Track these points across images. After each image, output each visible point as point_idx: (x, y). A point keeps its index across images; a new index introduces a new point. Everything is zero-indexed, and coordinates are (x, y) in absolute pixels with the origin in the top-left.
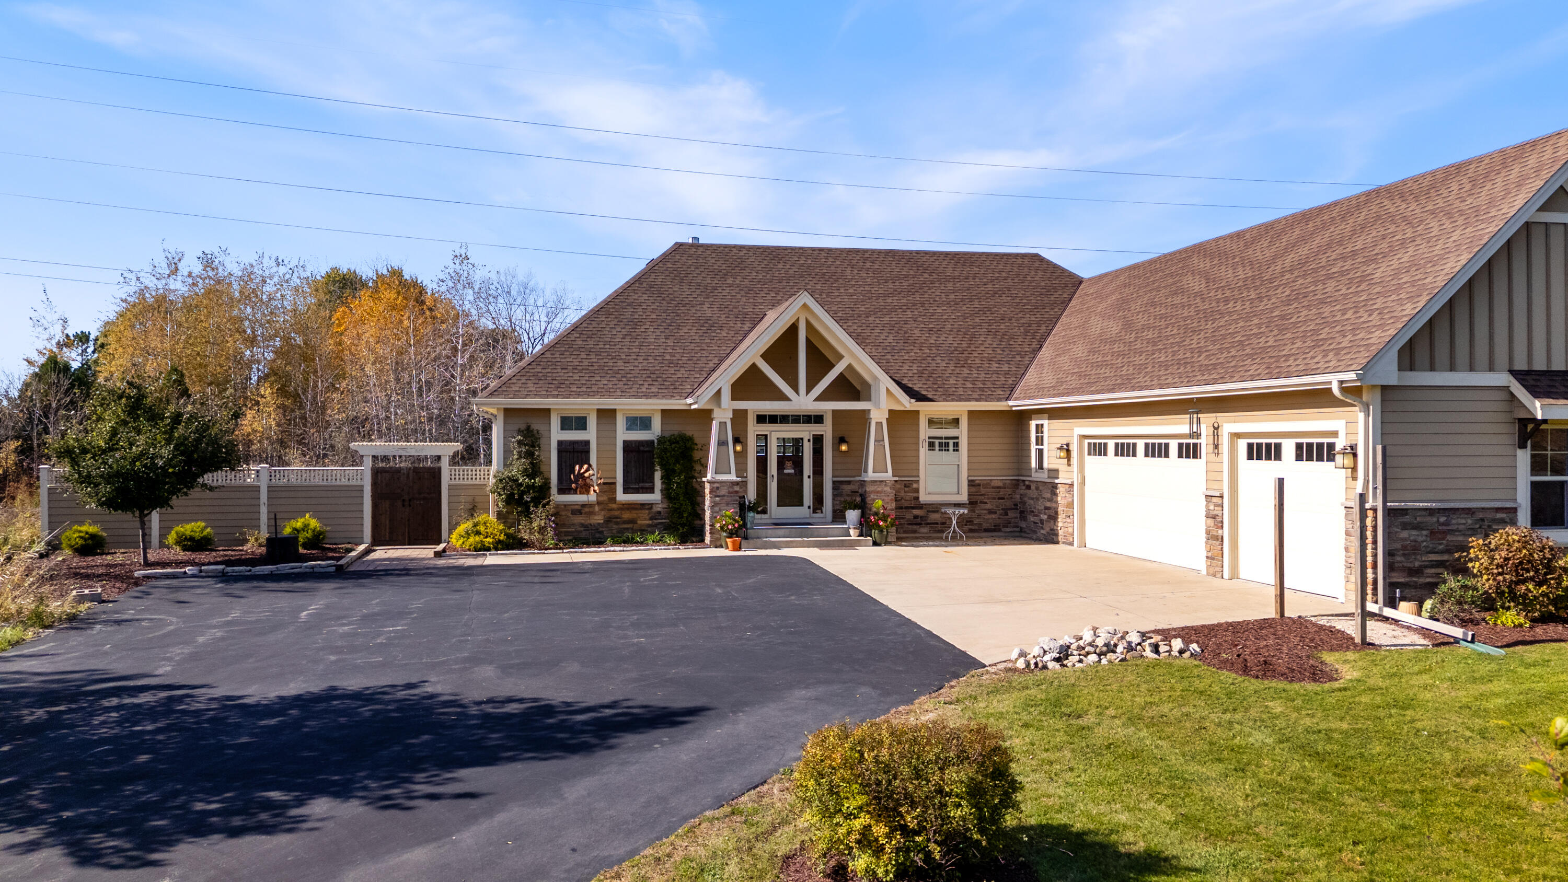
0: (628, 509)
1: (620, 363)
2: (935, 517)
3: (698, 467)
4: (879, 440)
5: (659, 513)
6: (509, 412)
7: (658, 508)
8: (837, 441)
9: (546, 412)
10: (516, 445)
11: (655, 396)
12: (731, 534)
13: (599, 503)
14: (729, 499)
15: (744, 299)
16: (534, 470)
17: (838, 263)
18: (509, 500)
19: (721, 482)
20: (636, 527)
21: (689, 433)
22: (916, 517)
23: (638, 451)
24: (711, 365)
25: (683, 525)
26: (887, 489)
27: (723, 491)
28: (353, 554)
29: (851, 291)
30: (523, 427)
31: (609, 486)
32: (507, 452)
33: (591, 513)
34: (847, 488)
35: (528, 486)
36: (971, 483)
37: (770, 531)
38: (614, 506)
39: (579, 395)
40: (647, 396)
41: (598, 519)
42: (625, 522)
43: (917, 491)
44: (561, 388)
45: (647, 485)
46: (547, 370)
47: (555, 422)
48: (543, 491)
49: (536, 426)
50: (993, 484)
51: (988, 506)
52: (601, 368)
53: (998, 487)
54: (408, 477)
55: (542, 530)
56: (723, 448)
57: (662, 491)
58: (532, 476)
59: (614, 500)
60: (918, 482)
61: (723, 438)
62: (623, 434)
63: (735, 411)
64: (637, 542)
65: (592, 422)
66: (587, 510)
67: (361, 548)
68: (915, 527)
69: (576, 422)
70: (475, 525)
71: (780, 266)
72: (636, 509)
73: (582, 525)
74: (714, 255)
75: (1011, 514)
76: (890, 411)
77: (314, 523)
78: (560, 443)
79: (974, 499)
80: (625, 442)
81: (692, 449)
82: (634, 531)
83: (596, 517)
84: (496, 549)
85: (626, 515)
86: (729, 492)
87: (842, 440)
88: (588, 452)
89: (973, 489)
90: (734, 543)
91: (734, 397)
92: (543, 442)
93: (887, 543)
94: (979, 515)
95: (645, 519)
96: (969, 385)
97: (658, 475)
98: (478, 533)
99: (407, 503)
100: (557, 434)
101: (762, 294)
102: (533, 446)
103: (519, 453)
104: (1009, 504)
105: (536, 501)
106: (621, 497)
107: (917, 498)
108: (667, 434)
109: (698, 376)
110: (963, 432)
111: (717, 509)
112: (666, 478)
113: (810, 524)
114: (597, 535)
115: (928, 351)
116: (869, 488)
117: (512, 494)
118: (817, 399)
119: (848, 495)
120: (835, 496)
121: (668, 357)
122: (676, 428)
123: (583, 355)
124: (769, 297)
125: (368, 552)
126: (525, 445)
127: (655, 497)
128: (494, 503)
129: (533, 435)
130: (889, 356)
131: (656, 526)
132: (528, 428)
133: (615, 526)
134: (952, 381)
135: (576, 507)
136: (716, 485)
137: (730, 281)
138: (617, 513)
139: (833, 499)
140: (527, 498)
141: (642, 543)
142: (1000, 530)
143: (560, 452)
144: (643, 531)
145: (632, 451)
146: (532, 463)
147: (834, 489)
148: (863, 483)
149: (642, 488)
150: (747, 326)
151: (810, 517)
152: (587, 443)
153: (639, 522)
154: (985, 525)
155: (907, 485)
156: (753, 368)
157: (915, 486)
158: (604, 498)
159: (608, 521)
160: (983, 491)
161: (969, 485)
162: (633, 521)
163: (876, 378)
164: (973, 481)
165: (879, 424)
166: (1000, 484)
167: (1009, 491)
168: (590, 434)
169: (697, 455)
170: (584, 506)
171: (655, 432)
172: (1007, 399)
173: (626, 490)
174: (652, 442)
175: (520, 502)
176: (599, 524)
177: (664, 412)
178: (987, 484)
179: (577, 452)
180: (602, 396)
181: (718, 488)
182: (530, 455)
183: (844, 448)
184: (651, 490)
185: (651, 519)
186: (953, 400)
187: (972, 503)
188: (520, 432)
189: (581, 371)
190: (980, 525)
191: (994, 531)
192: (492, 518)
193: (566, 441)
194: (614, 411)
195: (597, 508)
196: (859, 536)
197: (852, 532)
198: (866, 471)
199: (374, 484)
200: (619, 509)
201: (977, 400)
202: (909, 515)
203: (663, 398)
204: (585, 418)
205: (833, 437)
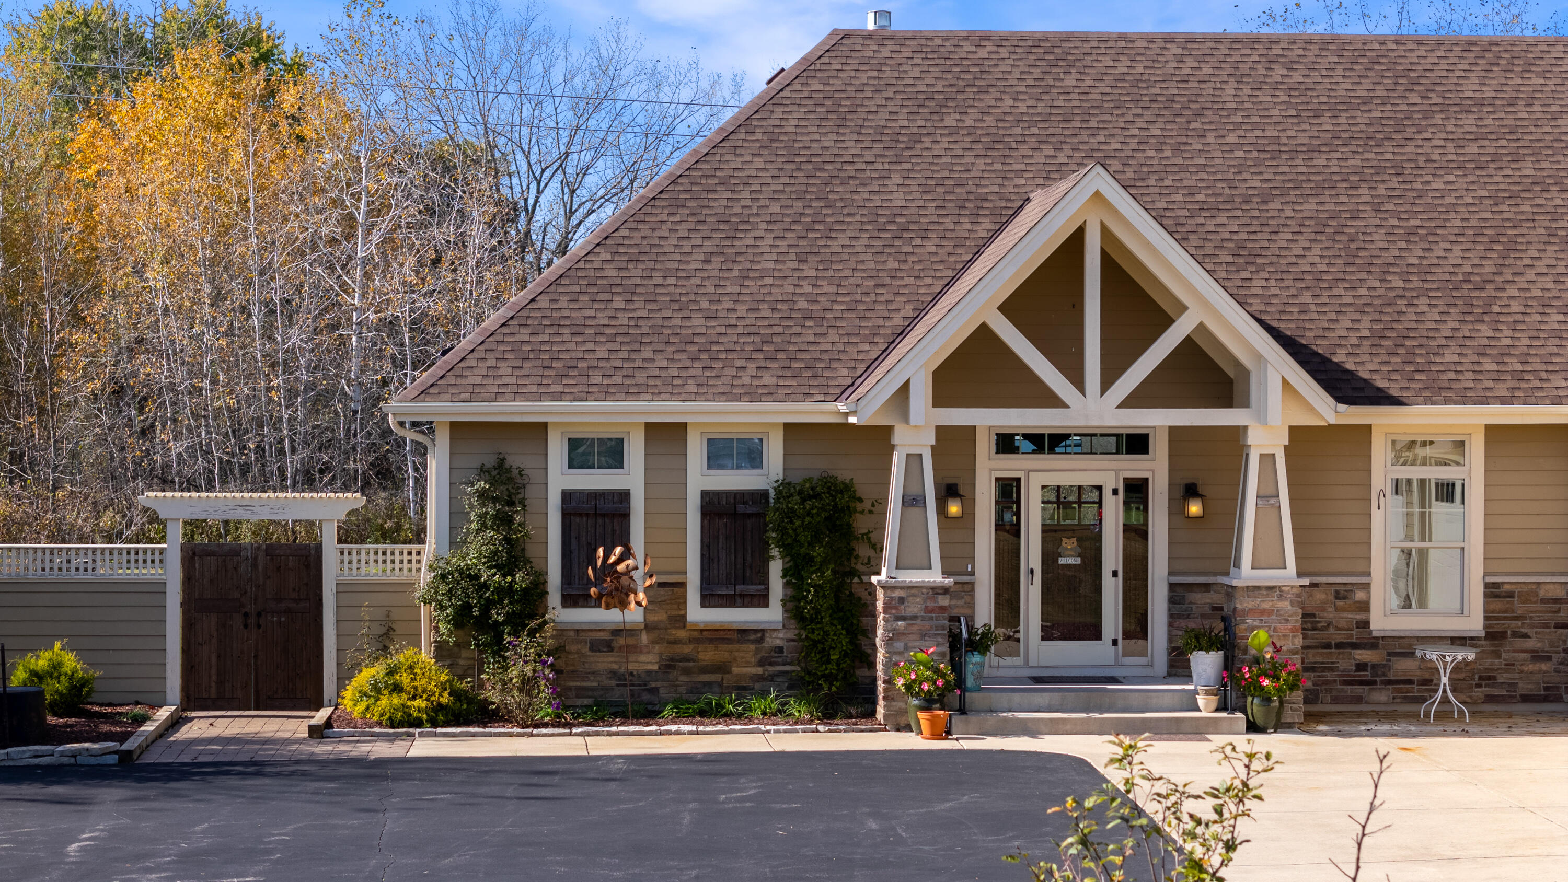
0: (711, 641)
1: (698, 320)
2: (1403, 666)
3: (864, 551)
4: (1267, 497)
5: (780, 650)
6: (459, 430)
7: (778, 639)
8: (1180, 492)
9: (538, 431)
10: (474, 500)
11: (770, 394)
12: (928, 703)
13: (648, 627)
14: (927, 624)
15: (981, 164)
16: (513, 554)
17: (1207, 69)
18: (461, 618)
19: (911, 587)
20: (728, 680)
21: (844, 475)
22: (1361, 667)
23: (734, 515)
24: (897, 320)
25: (830, 678)
26: (1285, 605)
27: (914, 607)
28: (149, 727)
29: (1232, 139)
30: (491, 462)
31: (671, 591)
32: (456, 515)
33: (632, 649)
34: (1202, 600)
35: (499, 590)
36: (1492, 591)
37: (1017, 697)
38: (682, 634)
39: (607, 393)
40: (753, 395)
41: (648, 662)
42: (704, 670)
43: (1365, 607)
44: (570, 379)
45: (752, 589)
46: (541, 338)
47: (557, 452)
48: (532, 600)
49: (517, 460)
50: (1542, 593)
51: (1531, 644)
52: (656, 330)
53: (1556, 600)
54: (255, 566)
55: (528, 685)
56: (915, 512)
57: (784, 602)
58: (507, 568)
59: (681, 620)
60: (1367, 586)
61: (914, 490)
62: (700, 478)
63: (942, 431)
64: (729, 715)
65: (635, 451)
66: (621, 641)
67: (164, 713)
68: (1358, 689)
69: (601, 451)
70: (391, 672)
71: (1070, 81)
72: (729, 641)
73: (613, 674)
74: (918, 59)
76: (1294, 431)
77: (70, 661)
78: (567, 496)
79: (1499, 626)
80: (704, 494)
81: (849, 511)
82: (723, 689)
83: (643, 658)
84: (434, 724)
85: (708, 655)
86: (928, 610)
87: (1191, 491)
88: (625, 516)
89: (1497, 605)
90: (933, 722)
91: (939, 400)
92: (531, 492)
93: (1280, 726)
94: (1510, 664)
95: (748, 664)
96: (1489, 365)
97: (776, 568)
98: (397, 688)
99: (252, 621)
100: (560, 478)
101: (1024, 150)
102: (511, 503)
103: (482, 516)
105: (517, 623)
106: (697, 614)
107: (1366, 624)
108: (796, 478)
109: (866, 347)
110: (1473, 472)
111: (899, 645)
112: (793, 575)
113: (1114, 680)
114: (646, 697)
115: (1401, 284)
116: (1243, 603)
117: (467, 607)
118: (1126, 404)
119: (1204, 616)
120: (1173, 617)
121: (802, 304)
122: (814, 465)
123: (619, 303)
124: (1039, 157)
125: (175, 723)
126: (495, 500)
127: (770, 615)
128: (430, 625)
129: (511, 479)
130: (1307, 298)
131: (772, 678)
132: (501, 465)
133: (684, 678)
134: (1450, 356)
135: (601, 635)
136: (897, 594)
137: (950, 121)
138: (687, 649)
139: (1170, 625)
140: (497, 615)
141: (740, 716)
142: (1559, 701)
143: (567, 515)
144: (743, 690)
145: (720, 515)
146: (507, 540)
147: (1172, 601)
148: (1231, 592)
149: (742, 596)
150: (985, 226)
151: (1117, 665)
152: (624, 496)
153: (735, 670)
154: (1524, 687)
155: (1342, 594)
156: (983, 333)
157: (1360, 595)
158: (660, 616)
159: (669, 665)
160: (1520, 608)
161: (1486, 595)
162: (722, 668)
163: (1259, 358)
164: (1496, 585)
165: (1268, 459)
166: (1559, 593)
168: (631, 478)
169: (861, 524)
170: (617, 632)
171: (769, 473)
173: (708, 600)
174: (764, 494)
175: (483, 624)
176: (649, 672)
177: (790, 429)
178: (1529, 593)
179: (603, 515)
180: (656, 395)
181: (902, 600)
182: (503, 521)
183: (1195, 508)
184: (762, 600)
185: (761, 663)
186: (1447, 401)
187: (1494, 636)
188: (483, 471)
189: (612, 338)
190: (1512, 685)
191: (1545, 699)
192: (426, 656)
193: (581, 493)
194: (682, 427)
195: (644, 638)
196: (1217, 710)
197: (1201, 701)
198: (1237, 565)
199: (188, 581)
200: (691, 641)
201: (1503, 401)
202: (1346, 662)
203: (788, 397)
204: (620, 442)
205: (1171, 485)
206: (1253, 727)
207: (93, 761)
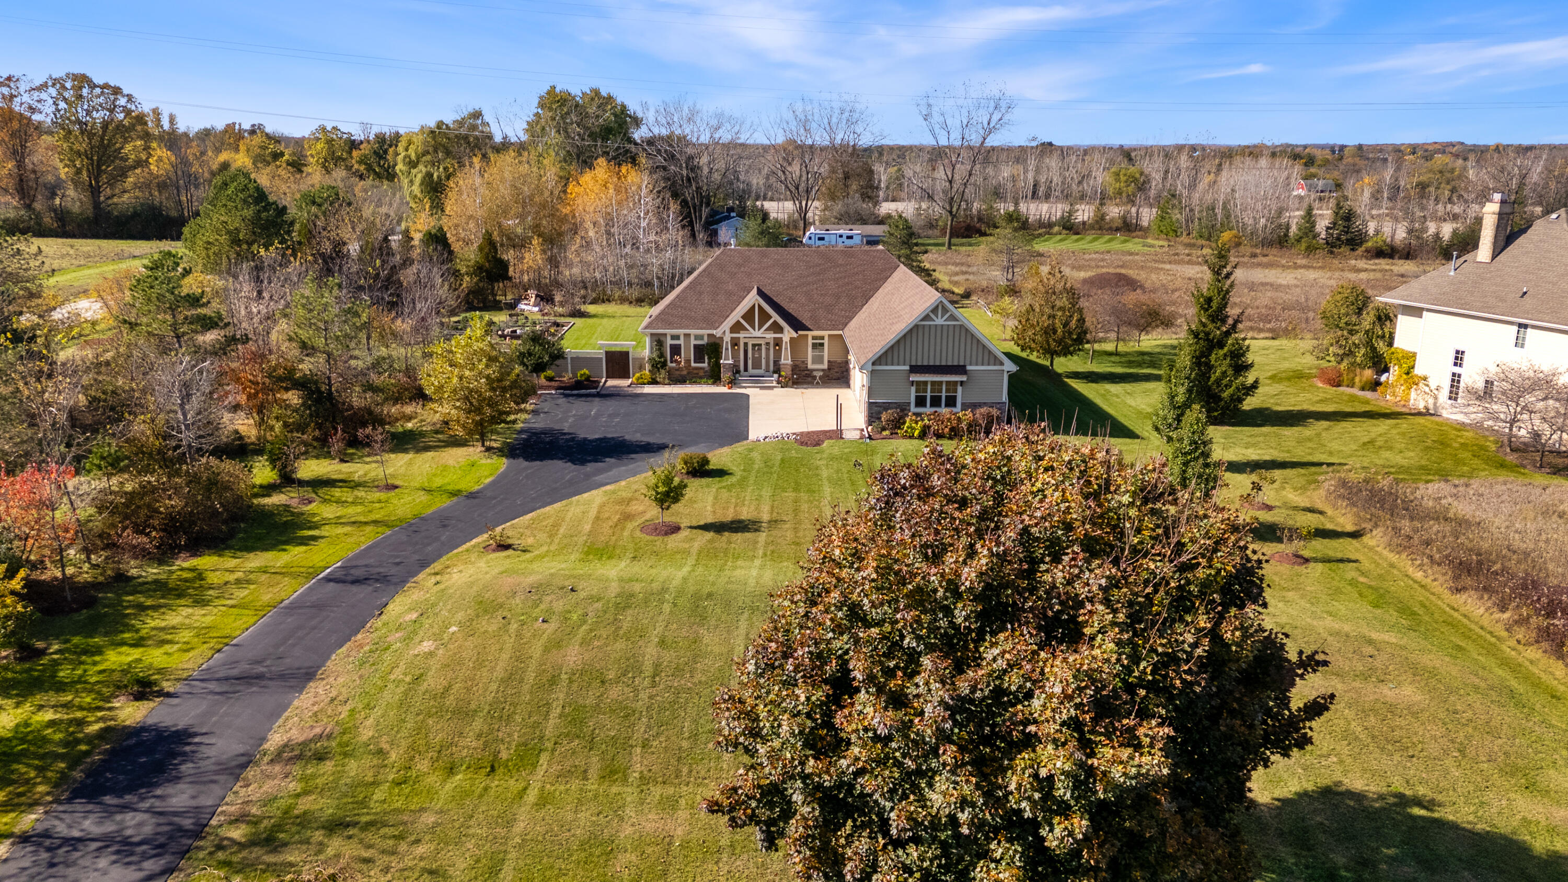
0: (695, 370)
1: (693, 313)
2: (812, 376)
3: (719, 356)
4: (786, 348)
5: (706, 373)
6: (652, 335)
7: (706, 370)
8: (775, 346)
9: (664, 334)
10: (655, 345)
11: (705, 328)
12: (730, 383)
14: (731, 369)
15: (746, 279)
16: (661, 355)
18: (653, 365)
19: (728, 363)
20: (698, 378)
21: (717, 344)
22: (802, 376)
23: (699, 348)
24: (727, 314)
25: (715, 378)
26: (791, 365)
27: (728, 366)
28: (601, 385)
30: (657, 339)
31: (688, 361)
33: (682, 372)
37: (744, 382)
38: (690, 369)
39: (676, 328)
40: (701, 328)
41: (685, 373)
42: (695, 374)
43: (807, 364)
44: (670, 325)
45: (702, 360)
47: (669, 338)
48: (664, 364)
49: (662, 338)
51: (835, 370)
52: (685, 316)
53: (840, 363)
54: (618, 354)
55: (664, 379)
56: (727, 350)
57: (707, 363)
59: (690, 366)
60: (807, 361)
61: (727, 347)
62: (693, 342)
65: (682, 338)
66: (680, 370)
67: (603, 381)
68: (802, 380)
69: (676, 338)
70: (641, 375)
72: (698, 370)
73: (679, 377)
75: (845, 373)
77: (586, 372)
78: (671, 345)
80: (694, 345)
81: (719, 348)
82: (696, 379)
84: (648, 384)
87: (777, 345)
88: (681, 348)
89: (830, 364)
90: (730, 387)
91: (732, 331)
92: (664, 344)
93: (787, 387)
94: (832, 374)
96: (829, 323)
98: (642, 378)
99: (618, 364)
100: (669, 342)
102: (661, 346)
104: (844, 369)
106: (693, 365)
107: (807, 367)
108: (709, 342)
109: (721, 319)
110: (826, 341)
111: (726, 373)
113: (760, 378)
114: (684, 380)
117: (656, 363)
118: (763, 333)
121: (711, 310)
122: (712, 340)
125: (606, 383)
126: (658, 346)
127: (705, 365)
128: (648, 367)
129: (661, 342)
131: (705, 378)
132: (659, 340)
133: (689, 377)
134: (823, 321)
135: (677, 369)
136: (725, 364)
137: (742, 269)
138: (691, 372)
139: (771, 368)
140: (659, 365)
141: (699, 384)
142: (840, 379)
143: (671, 348)
144: (701, 378)
145: (697, 348)
146: (660, 353)
147: (774, 363)
149: (701, 362)
150: (745, 294)
151: (762, 375)
152: (680, 345)
153: (700, 374)
154: (834, 378)
155: (801, 364)
156: (738, 322)
157: (804, 363)
159: (687, 375)
160: (834, 364)
161: (828, 362)
162: (697, 374)
164: (830, 361)
165: (786, 342)
167: (844, 365)
168: (681, 342)
169: (719, 352)
170: (679, 368)
171: (705, 341)
172: (842, 331)
173: (695, 362)
174: (704, 345)
176: (684, 376)
177: (708, 334)
178: (835, 362)
179: (677, 348)
182: (660, 350)
183: (778, 348)
184: (703, 362)
185: (703, 375)
186: (820, 330)
188: (656, 341)
189: (678, 317)
190: (832, 377)
191: (838, 379)
192: (647, 372)
193: (673, 345)
194: (690, 334)
195: (684, 370)
196: (777, 384)
197: (774, 382)
199: (606, 357)
200: (692, 370)
201: (830, 330)
202: (803, 373)
203: (708, 329)
204: (679, 336)
205: (773, 344)
206: (781, 387)
207: (592, 393)
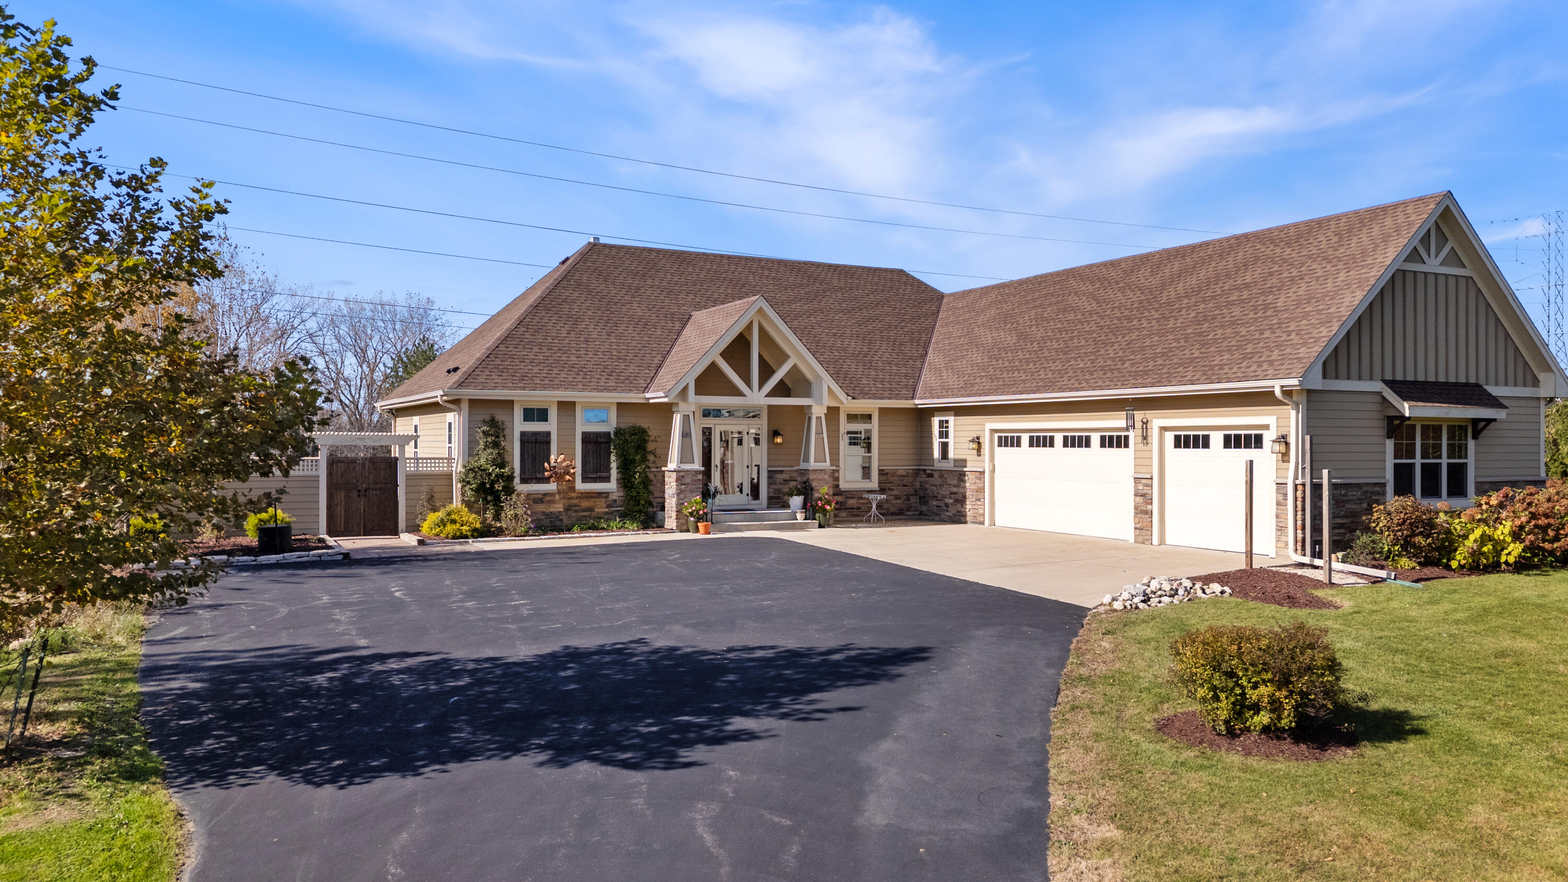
0: (586, 497)
2: (852, 502)
3: (651, 458)
4: (819, 433)
5: (615, 501)
6: (472, 403)
7: (614, 497)
8: (771, 434)
9: (510, 404)
10: (481, 434)
11: (615, 390)
13: (559, 492)
14: (693, 487)
15: (667, 300)
16: (501, 460)
18: (478, 490)
19: (684, 471)
20: (594, 514)
21: (645, 426)
22: (837, 503)
23: (597, 442)
24: (656, 361)
25: (640, 512)
26: (826, 477)
30: (488, 418)
31: (569, 477)
32: (473, 442)
33: (552, 502)
34: (780, 477)
35: (497, 476)
36: (881, 473)
37: (728, 517)
38: (573, 495)
40: (607, 389)
41: (559, 507)
42: (584, 510)
43: (838, 479)
44: (525, 381)
45: (604, 474)
46: (506, 363)
47: (518, 414)
48: (510, 480)
49: (500, 417)
50: (897, 473)
51: (894, 493)
52: (557, 362)
53: (903, 476)
54: (364, 467)
57: (618, 480)
58: (499, 466)
59: (573, 489)
60: (839, 471)
62: (582, 425)
64: (603, 529)
65: (553, 414)
66: (548, 498)
69: (536, 414)
71: (690, 270)
72: (594, 497)
73: (544, 513)
74: (627, 256)
75: (913, 499)
76: (828, 408)
78: (523, 434)
79: (884, 486)
80: (583, 433)
82: (597, 518)
83: (556, 506)
85: (585, 504)
86: (693, 481)
87: (776, 433)
88: (549, 443)
89: (883, 478)
90: (705, 527)
91: (701, 393)
92: (507, 432)
94: (888, 501)
95: (602, 507)
96: (879, 385)
97: (614, 465)
98: (454, 522)
100: (520, 425)
101: (682, 296)
102: (498, 437)
103: (485, 443)
104: (910, 490)
105: (505, 490)
106: (580, 486)
107: (841, 485)
108: (624, 426)
109: (648, 371)
110: (874, 426)
112: (623, 468)
113: (751, 510)
114: (558, 523)
116: (812, 477)
117: (483, 484)
118: (768, 395)
119: (781, 484)
120: (769, 484)
122: (630, 421)
123: (536, 349)
124: (689, 299)
126: (491, 435)
127: (612, 486)
128: (461, 494)
129: (497, 427)
131: (617, 512)
132: (493, 420)
133: (574, 514)
134: (865, 381)
135: (539, 496)
136: (682, 474)
137: (649, 282)
138: (576, 502)
142: (903, 514)
143: (523, 442)
145: (590, 442)
146: (499, 453)
147: (769, 477)
148: (805, 472)
149: (600, 478)
150: (678, 325)
151: (748, 504)
152: (548, 434)
153: (597, 510)
154: (892, 510)
156: (712, 367)
157: (838, 474)
158: (564, 487)
159: (568, 509)
160: (891, 479)
161: (879, 474)
162: (591, 509)
163: (818, 377)
164: (882, 470)
165: (819, 418)
166: (904, 473)
167: (911, 479)
168: (551, 426)
169: (651, 446)
170: (545, 495)
171: (614, 422)
172: (913, 398)
173: (585, 479)
174: (609, 433)
175: (490, 491)
176: (559, 512)
177: (619, 405)
178: (894, 473)
179: (539, 443)
180: (562, 389)
181: (683, 477)
182: (496, 445)
183: (779, 440)
184: (607, 479)
185: (608, 507)
186: (870, 398)
187: (882, 490)
188: (485, 422)
189: (539, 364)
190: (888, 509)
191: (899, 514)
193: (529, 432)
194: (574, 403)
195: (557, 497)
198: (807, 460)
199: (330, 474)
200: (577, 498)
201: (885, 398)
203: (623, 391)
204: (546, 410)
205: (769, 431)
206: (820, 526)
207: (330, 558)
